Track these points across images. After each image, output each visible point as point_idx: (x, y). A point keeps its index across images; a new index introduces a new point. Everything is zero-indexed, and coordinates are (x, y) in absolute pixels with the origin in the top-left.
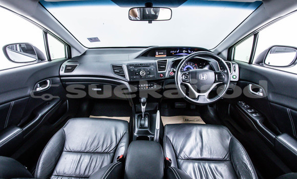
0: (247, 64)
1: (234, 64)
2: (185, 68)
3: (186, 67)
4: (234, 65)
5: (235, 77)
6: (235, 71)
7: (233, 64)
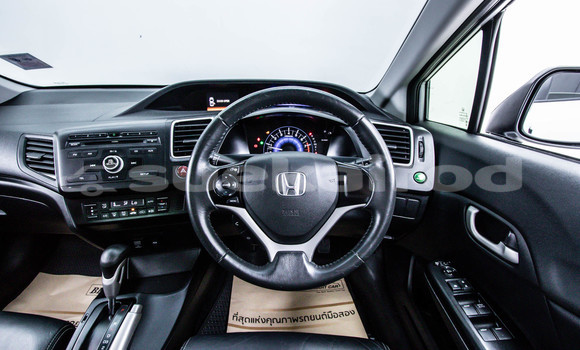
0: (463, 135)
1: (422, 132)
2: (278, 144)
3: (281, 141)
4: (419, 138)
5: (421, 177)
6: (422, 156)
7: (417, 133)
